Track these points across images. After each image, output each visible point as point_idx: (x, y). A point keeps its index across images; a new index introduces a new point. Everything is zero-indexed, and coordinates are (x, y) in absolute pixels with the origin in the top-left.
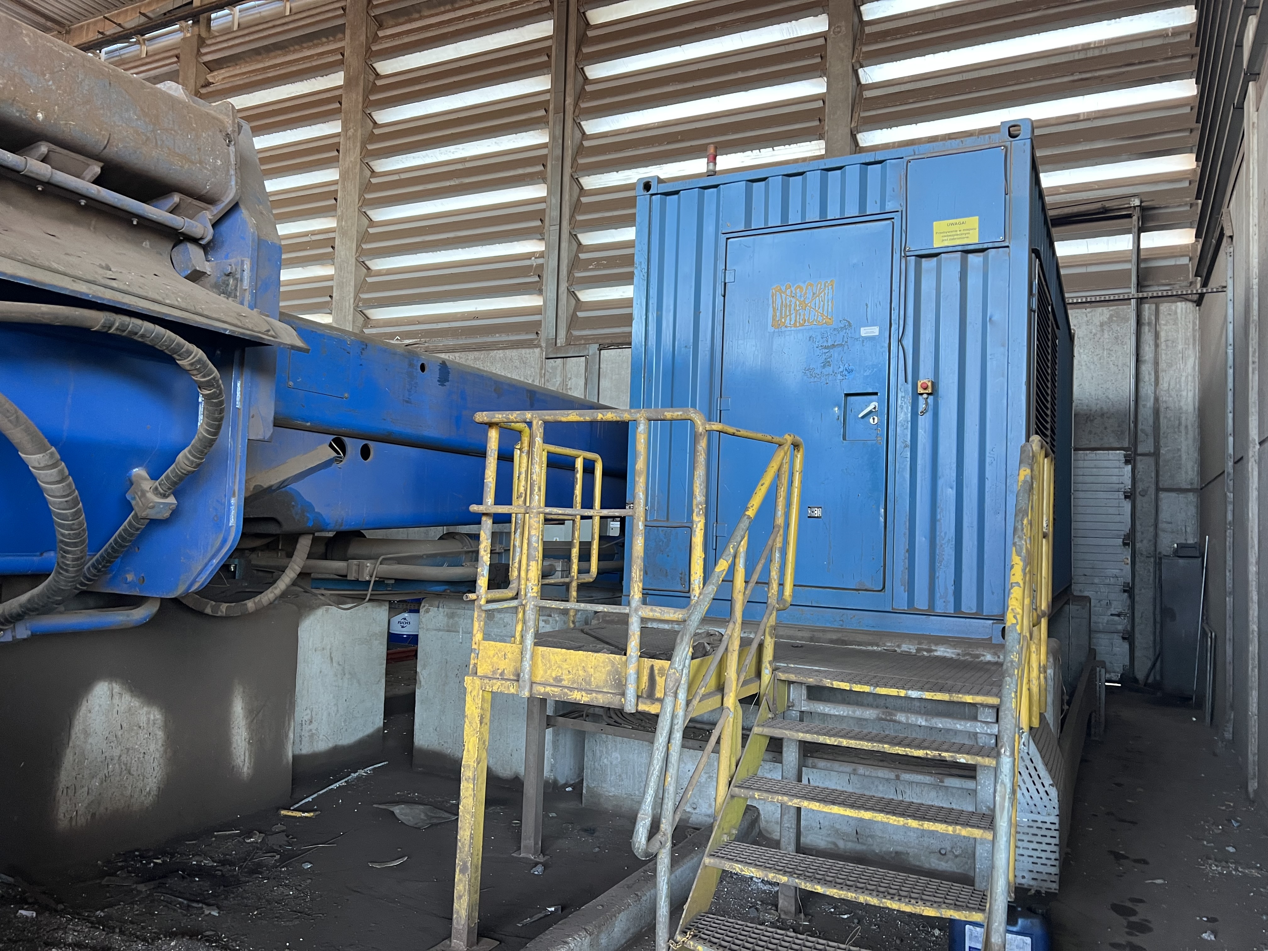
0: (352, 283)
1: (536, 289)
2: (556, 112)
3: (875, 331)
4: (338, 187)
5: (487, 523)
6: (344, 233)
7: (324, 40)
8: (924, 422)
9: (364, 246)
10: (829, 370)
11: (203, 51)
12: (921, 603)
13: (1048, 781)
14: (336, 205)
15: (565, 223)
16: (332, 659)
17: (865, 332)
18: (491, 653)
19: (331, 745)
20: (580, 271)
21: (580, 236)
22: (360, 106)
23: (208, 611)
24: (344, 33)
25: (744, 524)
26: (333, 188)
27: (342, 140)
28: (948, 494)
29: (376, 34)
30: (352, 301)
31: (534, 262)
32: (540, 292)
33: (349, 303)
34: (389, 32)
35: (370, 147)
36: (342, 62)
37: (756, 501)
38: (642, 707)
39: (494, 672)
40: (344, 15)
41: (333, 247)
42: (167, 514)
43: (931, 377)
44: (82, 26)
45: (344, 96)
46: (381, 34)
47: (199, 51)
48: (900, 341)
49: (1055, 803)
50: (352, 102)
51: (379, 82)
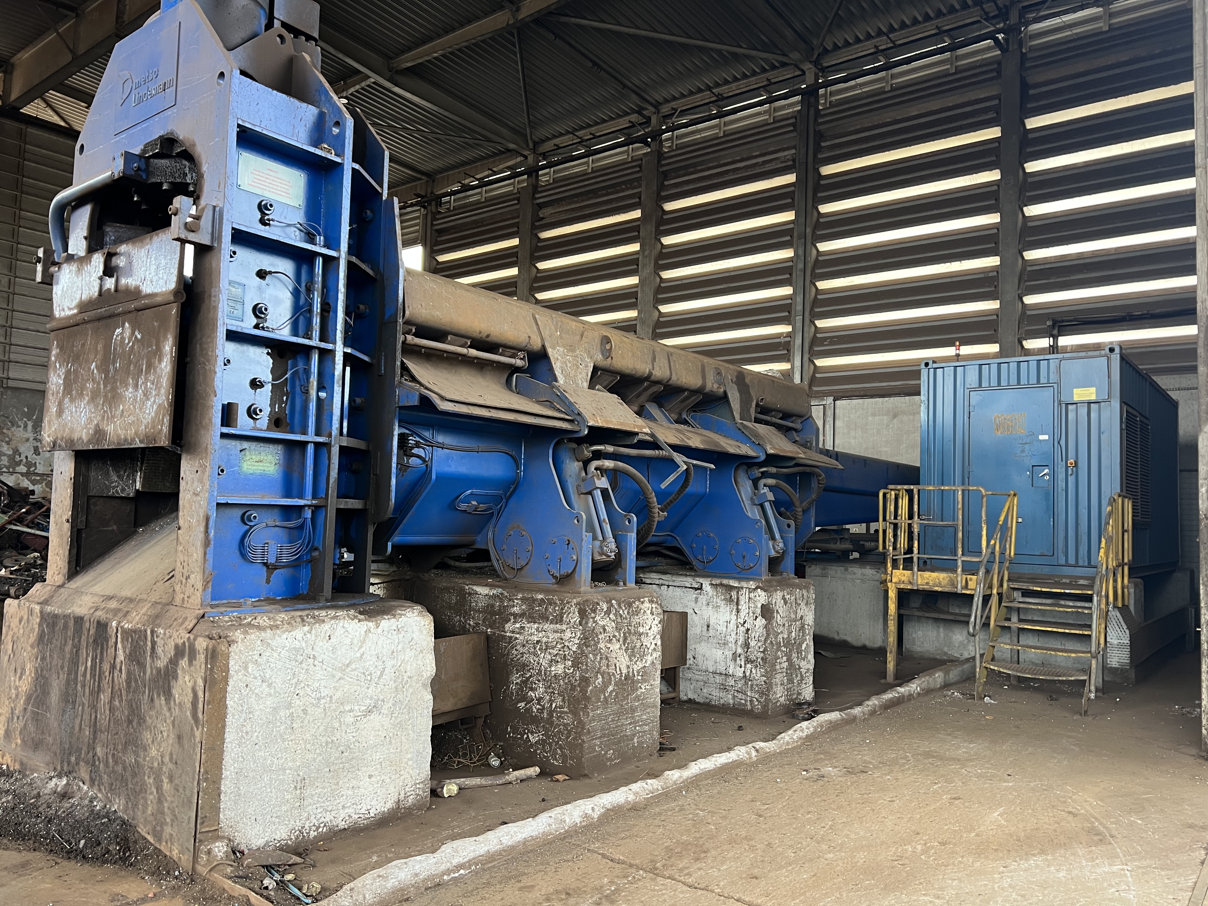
1: (786, 358)
2: (799, 238)
3: (1046, 437)
4: (638, 289)
6: (643, 322)
7: (624, 187)
8: (1071, 479)
9: (658, 331)
10: (1024, 454)
11: (537, 196)
12: (1072, 561)
13: (1125, 627)
14: (636, 302)
15: (807, 314)
17: (1041, 437)
18: (898, 574)
20: (818, 346)
21: (816, 322)
22: (653, 234)
24: (641, 183)
25: (999, 527)
26: (634, 290)
27: (640, 257)
28: (1083, 512)
29: (663, 184)
31: (782, 340)
32: (788, 361)
34: (672, 182)
35: (661, 262)
36: (640, 204)
37: (1002, 518)
38: (964, 592)
39: (900, 581)
40: (640, 171)
43: (1074, 457)
44: (443, 177)
45: (641, 227)
46: (666, 183)
47: (533, 196)
48: (1059, 442)
49: (1128, 635)
50: (647, 230)
51: (665, 217)
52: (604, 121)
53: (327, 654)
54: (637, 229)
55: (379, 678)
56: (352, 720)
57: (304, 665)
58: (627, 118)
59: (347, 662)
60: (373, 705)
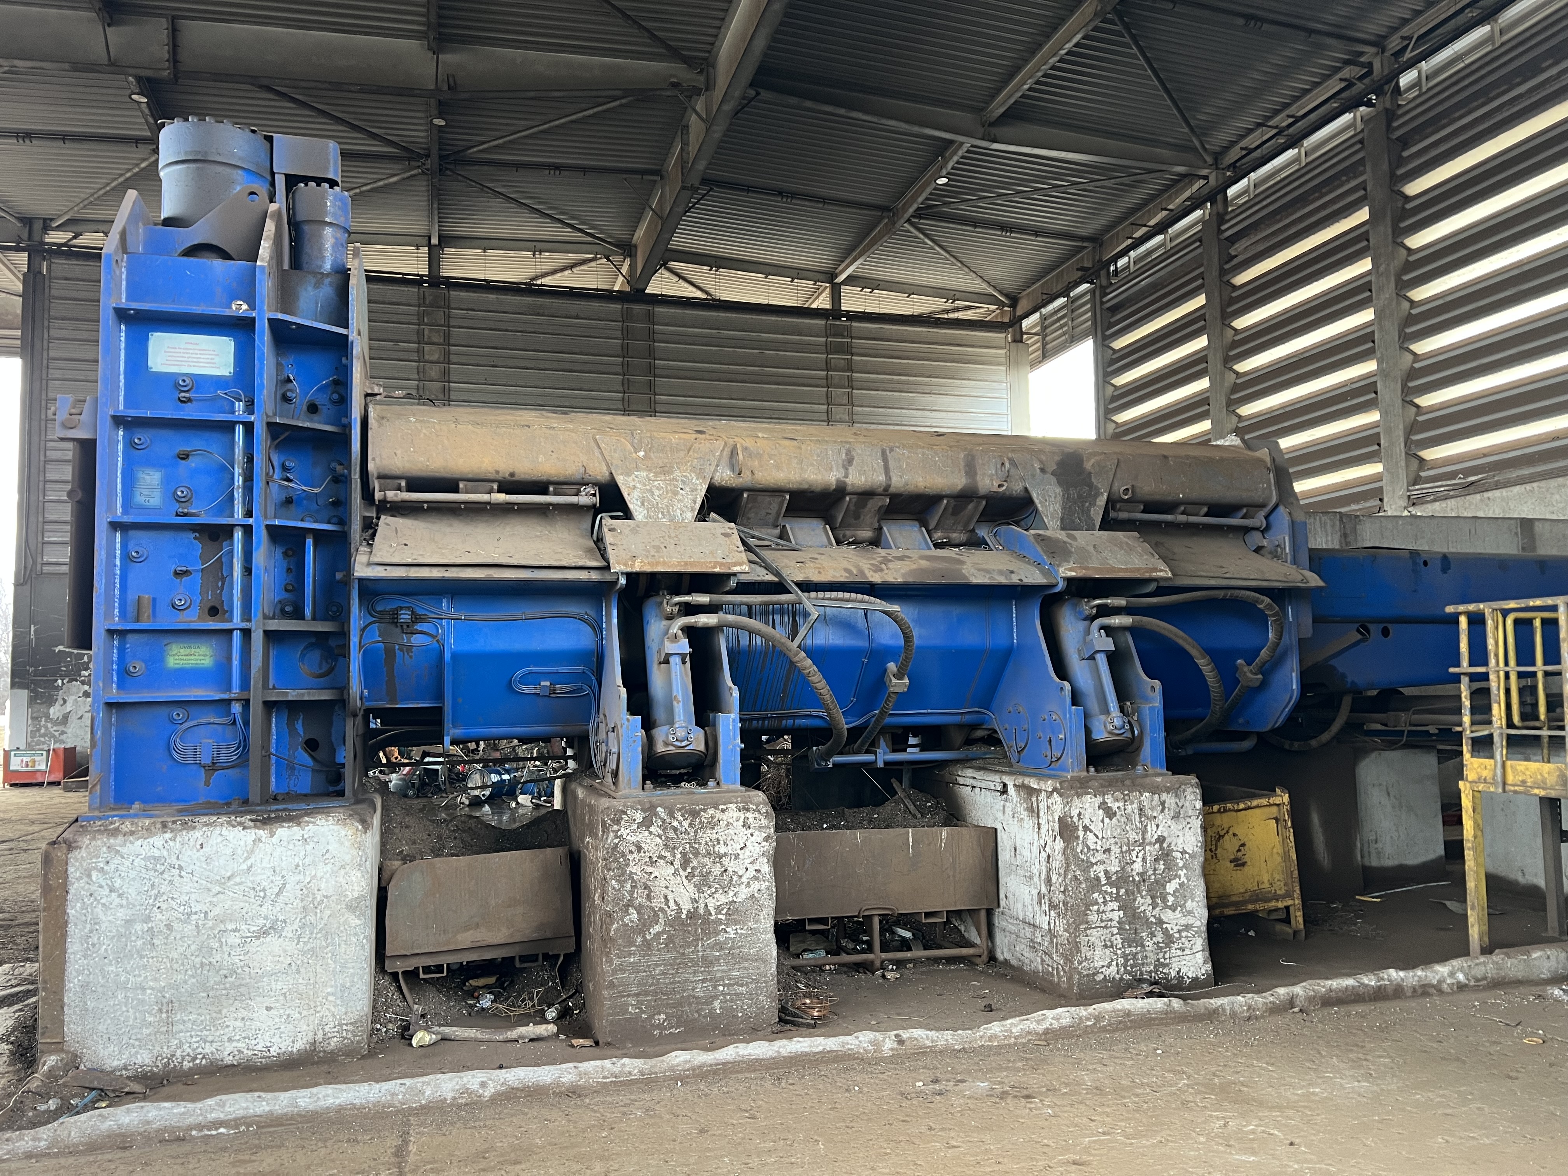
0: (1401, 427)
4: (1375, 328)
5: (1465, 680)
6: (1386, 376)
7: (1344, 178)
9: (1410, 384)
11: (1223, 227)
14: (1374, 348)
16: (1388, 794)
18: (1476, 766)
19: (1396, 863)
22: (1390, 237)
23: (1287, 747)
24: (1364, 166)
26: (1369, 330)
27: (1373, 278)
29: (1401, 156)
30: (1402, 445)
33: (1400, 448)
34: (1414, 149)
35: (1407, 278)
36: (1367, 199)
39: (1479, 778)
40: (1363, 149)
41: (1376, 393)
42: (1258, 684)
44: (1112, 236)
45: (1371, 232)
46: (1405, 154)
47: (1219, 229)
50: (1381, 235)
51: (1409, 206)
52: (1306, 92)
53: (198, 864)
54: (1365, 237)
55: (278, 894)
56: (238, 941)
57: (165, 876)
58: (1339, 76)
59: (229, 874)
60: (268, 925)
